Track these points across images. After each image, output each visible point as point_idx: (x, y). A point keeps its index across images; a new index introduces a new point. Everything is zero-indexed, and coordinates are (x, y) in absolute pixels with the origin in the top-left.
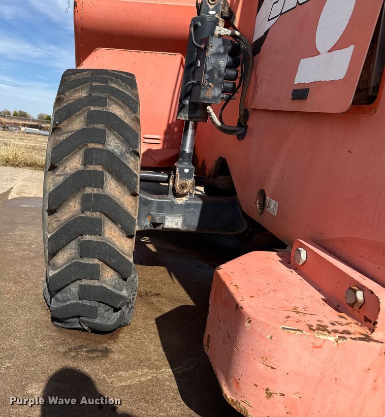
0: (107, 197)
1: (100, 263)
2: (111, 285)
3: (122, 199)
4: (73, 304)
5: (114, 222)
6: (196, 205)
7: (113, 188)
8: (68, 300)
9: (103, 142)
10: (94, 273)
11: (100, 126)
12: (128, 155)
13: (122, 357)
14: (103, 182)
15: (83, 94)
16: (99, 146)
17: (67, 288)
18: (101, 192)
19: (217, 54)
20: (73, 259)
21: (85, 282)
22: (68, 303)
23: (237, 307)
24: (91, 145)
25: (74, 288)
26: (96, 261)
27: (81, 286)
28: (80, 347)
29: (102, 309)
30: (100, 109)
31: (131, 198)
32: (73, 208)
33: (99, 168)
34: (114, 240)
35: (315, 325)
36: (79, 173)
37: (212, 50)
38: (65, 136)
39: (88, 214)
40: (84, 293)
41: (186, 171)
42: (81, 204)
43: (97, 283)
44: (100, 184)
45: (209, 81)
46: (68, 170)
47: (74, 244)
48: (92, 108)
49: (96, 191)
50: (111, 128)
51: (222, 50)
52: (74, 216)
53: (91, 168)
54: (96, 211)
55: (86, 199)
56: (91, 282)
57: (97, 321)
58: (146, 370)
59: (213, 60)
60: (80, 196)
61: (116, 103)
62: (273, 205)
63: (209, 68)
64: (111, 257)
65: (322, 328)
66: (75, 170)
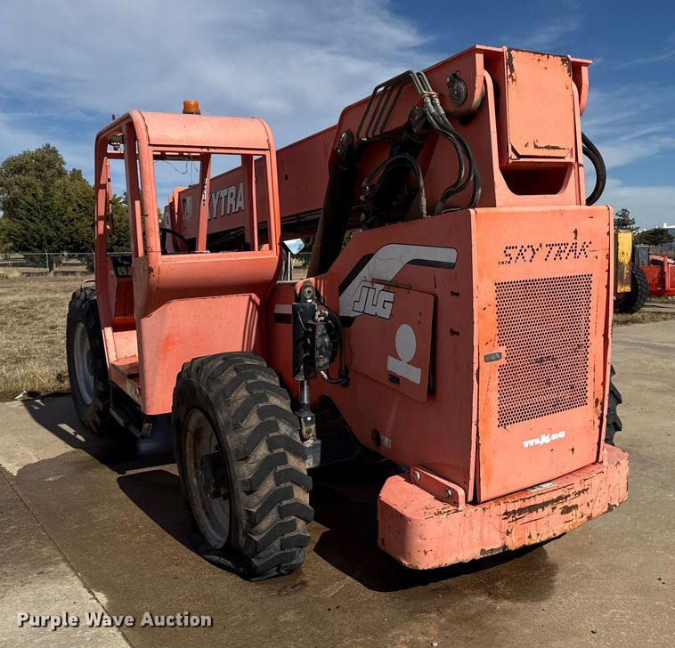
0: (292, 470)
1: (296, 518)
2: (303, 532)
3: (299, 467)
4: (277, 556)
5: (297, 485)
6: (318, 444)
7: (292, 461)
8: (272, 554)
9: (277, 429)
10: (293, 526)
11: (272, 418)
12: (295, 434)
13: (316, 582)
14: (287, 460)
16: (276, 434)
17: (270, 545)
18: (287, 466)
19: (323, 335)
20: (275, 521)
21: (285, 536)
22: (271, 557)
23: (402, 516)
24: (271, 435)
25: (277, 543)
26: (293, 517)
27: (282, 540)
28: (285, 587)
29: (297, 551)
30: (266, 404)
32: (269, 484)
33: (282, 450)
34: (300, 497)
35: (436, 512)
36: (267, 458)
37: (319, 333)
38: (247, 433)
39: (283, 485)
40: (287, 543)
41: (309, 419)
42: (275, 480)
43: (294, 533)
44: (285, 461)
45: (320, 354)
46: (259, 457)
47: (274, 510)
48: (260, 405)
49: (284, 467)
50: (279, 417)
51: (325, 332)
52: (271, 490)
53: (276, 451)
54: (286, 482)
55: (278, 475)
56: (291, 534)
58: (337, 583)
59: (320, 340)
60: (272, 474)
61: (272, 394)
62: (386, 441)
63: (319, 346)
64: (302, 511)
65: (440, 513)
66: (264, 456)
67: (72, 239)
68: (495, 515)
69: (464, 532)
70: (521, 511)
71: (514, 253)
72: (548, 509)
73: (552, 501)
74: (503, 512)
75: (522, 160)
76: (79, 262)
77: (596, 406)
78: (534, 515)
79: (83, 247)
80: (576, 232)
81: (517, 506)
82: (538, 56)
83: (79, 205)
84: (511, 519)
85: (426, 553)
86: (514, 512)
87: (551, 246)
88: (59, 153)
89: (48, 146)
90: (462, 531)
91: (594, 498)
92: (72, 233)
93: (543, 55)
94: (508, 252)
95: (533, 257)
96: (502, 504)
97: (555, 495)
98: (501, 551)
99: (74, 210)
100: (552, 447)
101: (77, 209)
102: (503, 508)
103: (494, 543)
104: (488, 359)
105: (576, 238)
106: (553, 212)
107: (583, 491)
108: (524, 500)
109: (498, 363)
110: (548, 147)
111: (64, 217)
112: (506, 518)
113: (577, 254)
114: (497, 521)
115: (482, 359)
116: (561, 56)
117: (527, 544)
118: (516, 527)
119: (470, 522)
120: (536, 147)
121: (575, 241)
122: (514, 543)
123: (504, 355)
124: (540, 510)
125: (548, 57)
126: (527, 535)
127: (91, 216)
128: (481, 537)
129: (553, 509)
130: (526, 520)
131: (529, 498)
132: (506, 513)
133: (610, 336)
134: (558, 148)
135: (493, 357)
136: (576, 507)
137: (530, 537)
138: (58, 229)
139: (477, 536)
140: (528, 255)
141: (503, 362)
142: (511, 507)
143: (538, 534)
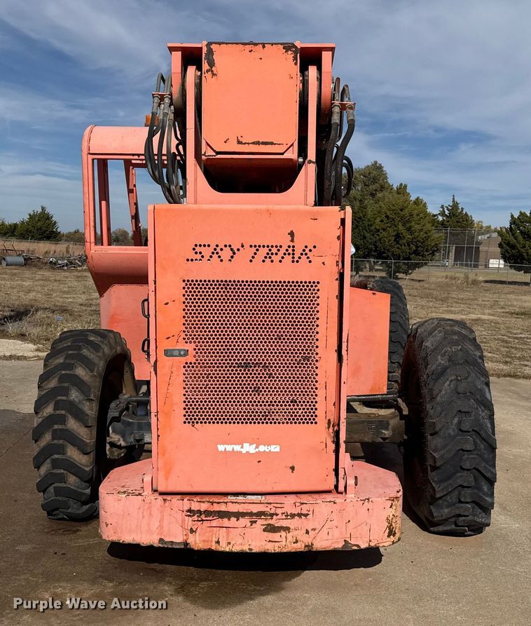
0: (68, 430)
1: (65, 472)
2: (75, 486)
3: (79, 431)
4: (53, 500)
5: (73, 445)
7: (72, 424)
8: (50, 497)
9: (67, 395)
10: (62, 479)
11: (66, 385)
12: (84, 402)
13: (86, 533)
14: (65, 421)
15: (61, 360)
16: (64, 398)
17: (48, 490)
18: (64, 427)
20: (48, 470)
21: (56, 485)
24: (59, 398)
25: (52, 489)
26: (62, 471)
27: (54, 487)
29: (71, 502)
30: (68, 372)
31: (86, 429)
32: (47, 438)
33: (63, 412)
34: (74, 456)
35: (123, 491)
36: (51, 416)
38: (45, 392)
39: (56, 442)
40: (58, 491)
42: (52, 436)
43: (64, 485)
46: (45, 414)
47: (48, 461)
48: (63, 372)
49: (60, 427)
50: (73, 385)
52: (48, 443)
53: (58, 412)
54: (61, 439)
55: (55, 432)
56: (60, 485)
57: (70, 510)
60: (51, 430)
61: (81, 366)
64: (73, 468)
66: (49, 414)
67: (376, 247)
68: (177, 509)
69: (143, 517)
70: (208, 513)
71: (207, 252)
72: (245, 521)
73: (251, 514)
74: (186, 508)
75: (219, 156)
76: (381, 268)
77: (329, 428)
78: (225, 522)
79: (385, 255)
80: (292, 234)
81: (204, 507)
82: (248, 47)
83: (387, 217)
84: (195, 518)
85: (107, 525)
86: (199, 512)
87: (258, 248)
88: (384, 169)
89: (376, 162)
90: (141, 515)
91: (319, 527)
92: (376, 242)
93: (256, 44)
94: (198, 249)
95: (232, 257)
96: (185, 500)
97: (255, 508)
98: (183, 547)
99: (382, 221)
100: (259, 459)
101: (385, 220)
102: (186, 504)
103: (176, 536)
104: (168, 353)
105: (292, 241)
106: (256, 211)
107: (300, 515)
108: (212, 503)
109: (183, 360)
110: (258, 143)
111: (373, 228)
112: (189, 516)
113: (296, 259)
114: (180, 516)
115: (161, 353)
116: (281, 44)
117: (213, 548)
118: (202, 528)
119: (150, 508)
120: (239, 142)
121: (291, 244)
122: (198, 542)
123: (192, 352)
124: (234, 519)
125: (264, 47)
126: (215, 539)
127: (396, 226)
128: (161, 527)
129: (252, 523)
130: (214, 523)
131: (218, 503)
132: (190, 511)
133: (344, 352)
134: (272, 143)
135: (176, 353)
136: (287, 529)
137: (218, 542)
138: (365, 237)
139: (157, 524)
140: (226, 254)
141: (190, 359)
142: (195, 506)
143: (229, 543)
